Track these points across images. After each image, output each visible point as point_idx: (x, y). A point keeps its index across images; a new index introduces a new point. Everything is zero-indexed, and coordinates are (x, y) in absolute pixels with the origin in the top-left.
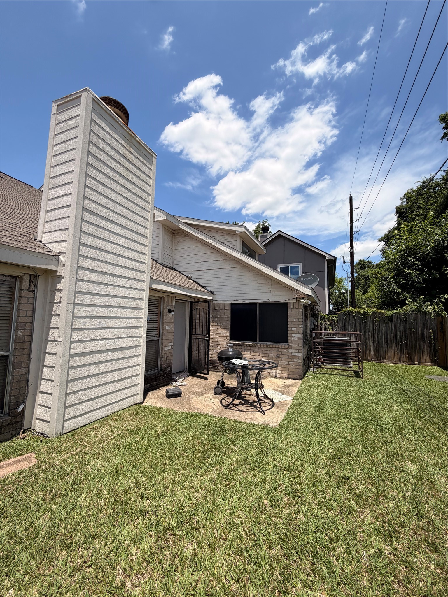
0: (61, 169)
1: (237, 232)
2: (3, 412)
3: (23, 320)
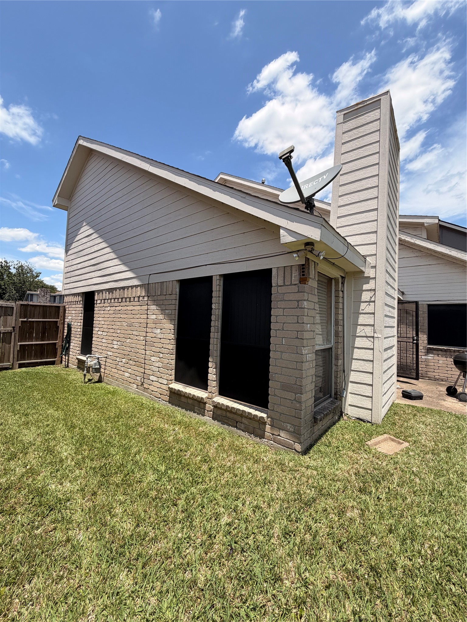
0: (356, 176)
1: (426, 225)
2: (331, 397)
3: (340, 317)
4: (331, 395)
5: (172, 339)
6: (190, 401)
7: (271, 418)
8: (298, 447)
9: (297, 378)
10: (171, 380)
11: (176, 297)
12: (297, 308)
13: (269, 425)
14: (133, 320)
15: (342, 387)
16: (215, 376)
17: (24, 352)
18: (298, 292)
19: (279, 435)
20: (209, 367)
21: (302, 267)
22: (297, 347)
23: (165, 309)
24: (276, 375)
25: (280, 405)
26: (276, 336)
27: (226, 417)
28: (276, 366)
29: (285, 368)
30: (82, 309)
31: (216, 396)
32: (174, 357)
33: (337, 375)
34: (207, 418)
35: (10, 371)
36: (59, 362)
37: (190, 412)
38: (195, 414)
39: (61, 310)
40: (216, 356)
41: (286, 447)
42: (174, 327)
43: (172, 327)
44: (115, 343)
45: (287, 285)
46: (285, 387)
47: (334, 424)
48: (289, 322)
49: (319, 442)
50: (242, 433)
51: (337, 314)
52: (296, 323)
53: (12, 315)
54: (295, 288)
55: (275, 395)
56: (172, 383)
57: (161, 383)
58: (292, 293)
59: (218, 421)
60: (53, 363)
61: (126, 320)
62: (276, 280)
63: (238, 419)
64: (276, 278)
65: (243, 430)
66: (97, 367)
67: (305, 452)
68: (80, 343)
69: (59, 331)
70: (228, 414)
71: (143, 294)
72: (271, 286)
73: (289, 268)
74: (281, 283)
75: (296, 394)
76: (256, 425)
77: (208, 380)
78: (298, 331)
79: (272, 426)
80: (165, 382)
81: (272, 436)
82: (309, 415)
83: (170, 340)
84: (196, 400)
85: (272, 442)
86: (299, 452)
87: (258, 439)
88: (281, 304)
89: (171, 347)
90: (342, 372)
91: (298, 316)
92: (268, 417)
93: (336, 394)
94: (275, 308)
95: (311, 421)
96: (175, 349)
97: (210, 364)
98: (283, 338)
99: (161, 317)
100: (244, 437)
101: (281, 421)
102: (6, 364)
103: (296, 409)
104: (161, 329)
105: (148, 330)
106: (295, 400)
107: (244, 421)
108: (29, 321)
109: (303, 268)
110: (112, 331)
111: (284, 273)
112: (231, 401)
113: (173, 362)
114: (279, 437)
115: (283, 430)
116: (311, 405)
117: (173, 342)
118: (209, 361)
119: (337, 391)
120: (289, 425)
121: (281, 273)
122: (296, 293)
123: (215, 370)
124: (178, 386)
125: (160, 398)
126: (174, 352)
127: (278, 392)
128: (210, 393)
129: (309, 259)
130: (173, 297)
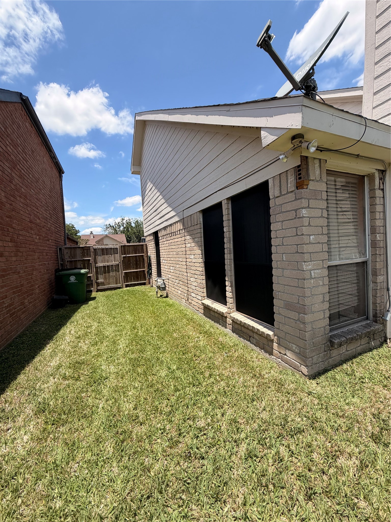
2: (367, 319)
3: (379, 223)
4: (367, 317)
5: (201, 262)
6: (217, 315)
7: (278, 336)
8: (305, 370)
9: (299, 296)
10: (204, 297)
11: (201, 226)
12: (295, 218)
13: (276, 343)
14: (178, 250)
15: (385, 307)
16: (231, 294)
17: (127, 277)
18: (296, 199)
19: (285, 354)
20: (226, 286)
21: (297, 169)
22: (297, 262)
23: (195, 238)
24: (279, 293)
25: (285, 324)
26: (277, 253)
27: (241, 331)
28: (278, 284)
29: (287, 285)
30: (154, 245)
31: (233, 312)
32: (204, 277)
33: (376, 294)
34: (228, 331)
35: (121, 289)
36: (148, 283)
37: (217, 324)
38: (220, 326)
39: (145, 248)
40: (230, 276)
41: (293, 368)
42: (202, 252)
43: (200, 252)
44: (171, 268)
45: (284, 195)
46: (289, 306)
47: (371, 350)
48: (288, 235)
49: (337, 368)
50: (255, 348)
51: (373, 219)
52: (295, 236)
53: (118, 253)
54: (291, 196)
55: (279, 314)
56: (204, 299)
57: (198, 299)
58: (289, 202)
59: (237, 334)
60: (144, 284)
61: (175, 250)
62: (273, 192)
63: (251, 334)
64: (273, 189)
65: (255, 345)
66: (163, 286)
67: (314, 376)
68: (156, 269)
69: (145, 262)
70: (243, 329)
71: (182, 228)
72: (269, 199)
73: (284, 175)
74: (277, 193)
75: (299, 313)
76: (265, 341)
77: (226, 297)
78: (297, 245)
79: (279, 344)
80: (200, 298)
81: (279, 354)
82: (320, 338)
83: (200, 263)
84: (219, 314)
85: (280, 360)
86: (306, 376)
87: (267, 355)
88: (280, 217)
89: (201, 269)
90: (385, 290)
91: (297, 228)
92: (275, 335)
93: (375, 316)
94: (274, 223)
95: (324, 344)
96: (204, 270)
97: (227, 283)
98: (283, 254)
99: (193, 245)
100: (256, 351)
101: (287, 340)
102: (119, 285)
103: (300, 330)
104: (194, 255)
105: (187, 256)
106: (298, 320)
107: (255, 336)
108: (128, 256)
109: (299, 170)
110: (169, 259)
111: (280, 182)
112: (245, 316)
113: (204, 282)
114: (285, 356)
115: (289, 350)
116: (324, 327)
117: (203, 265)
118: (225, 281)
119: (376, 313)
120: (294, 345)
121: (277, 182)
122: (293, 201)
123: (230, 288)
124: (209, 302)
125: (198, 311)
126: (204, 273)
127: (282, 311)
128: (229, 308)
129: (307, 157)
130: (198, 226)
